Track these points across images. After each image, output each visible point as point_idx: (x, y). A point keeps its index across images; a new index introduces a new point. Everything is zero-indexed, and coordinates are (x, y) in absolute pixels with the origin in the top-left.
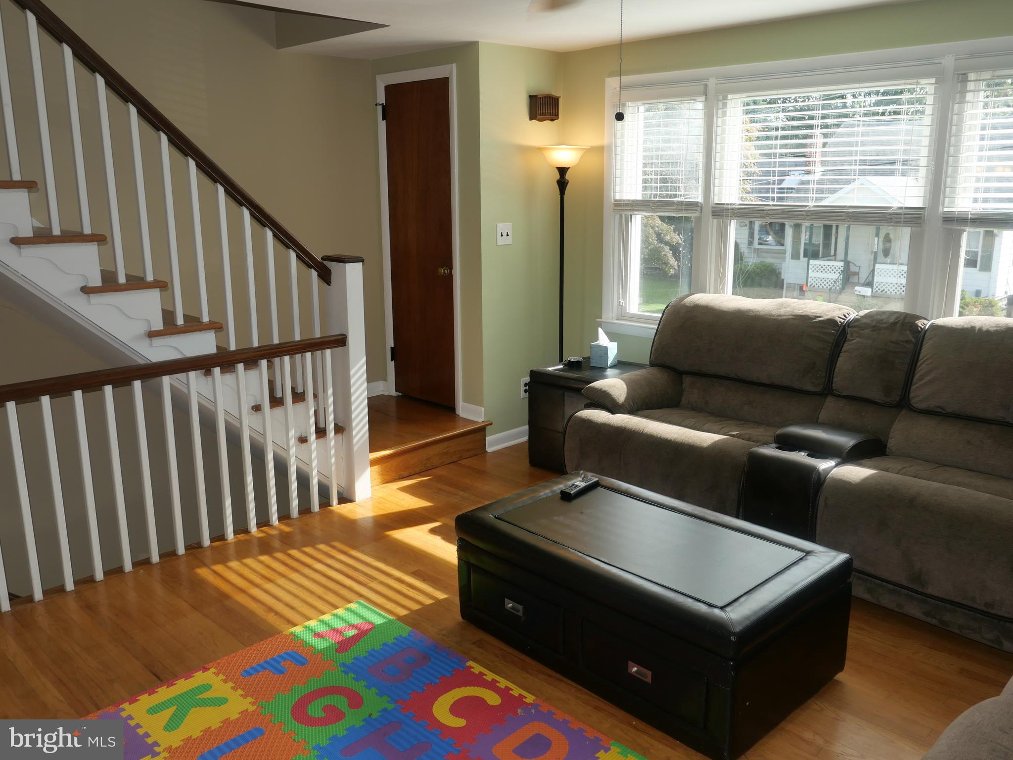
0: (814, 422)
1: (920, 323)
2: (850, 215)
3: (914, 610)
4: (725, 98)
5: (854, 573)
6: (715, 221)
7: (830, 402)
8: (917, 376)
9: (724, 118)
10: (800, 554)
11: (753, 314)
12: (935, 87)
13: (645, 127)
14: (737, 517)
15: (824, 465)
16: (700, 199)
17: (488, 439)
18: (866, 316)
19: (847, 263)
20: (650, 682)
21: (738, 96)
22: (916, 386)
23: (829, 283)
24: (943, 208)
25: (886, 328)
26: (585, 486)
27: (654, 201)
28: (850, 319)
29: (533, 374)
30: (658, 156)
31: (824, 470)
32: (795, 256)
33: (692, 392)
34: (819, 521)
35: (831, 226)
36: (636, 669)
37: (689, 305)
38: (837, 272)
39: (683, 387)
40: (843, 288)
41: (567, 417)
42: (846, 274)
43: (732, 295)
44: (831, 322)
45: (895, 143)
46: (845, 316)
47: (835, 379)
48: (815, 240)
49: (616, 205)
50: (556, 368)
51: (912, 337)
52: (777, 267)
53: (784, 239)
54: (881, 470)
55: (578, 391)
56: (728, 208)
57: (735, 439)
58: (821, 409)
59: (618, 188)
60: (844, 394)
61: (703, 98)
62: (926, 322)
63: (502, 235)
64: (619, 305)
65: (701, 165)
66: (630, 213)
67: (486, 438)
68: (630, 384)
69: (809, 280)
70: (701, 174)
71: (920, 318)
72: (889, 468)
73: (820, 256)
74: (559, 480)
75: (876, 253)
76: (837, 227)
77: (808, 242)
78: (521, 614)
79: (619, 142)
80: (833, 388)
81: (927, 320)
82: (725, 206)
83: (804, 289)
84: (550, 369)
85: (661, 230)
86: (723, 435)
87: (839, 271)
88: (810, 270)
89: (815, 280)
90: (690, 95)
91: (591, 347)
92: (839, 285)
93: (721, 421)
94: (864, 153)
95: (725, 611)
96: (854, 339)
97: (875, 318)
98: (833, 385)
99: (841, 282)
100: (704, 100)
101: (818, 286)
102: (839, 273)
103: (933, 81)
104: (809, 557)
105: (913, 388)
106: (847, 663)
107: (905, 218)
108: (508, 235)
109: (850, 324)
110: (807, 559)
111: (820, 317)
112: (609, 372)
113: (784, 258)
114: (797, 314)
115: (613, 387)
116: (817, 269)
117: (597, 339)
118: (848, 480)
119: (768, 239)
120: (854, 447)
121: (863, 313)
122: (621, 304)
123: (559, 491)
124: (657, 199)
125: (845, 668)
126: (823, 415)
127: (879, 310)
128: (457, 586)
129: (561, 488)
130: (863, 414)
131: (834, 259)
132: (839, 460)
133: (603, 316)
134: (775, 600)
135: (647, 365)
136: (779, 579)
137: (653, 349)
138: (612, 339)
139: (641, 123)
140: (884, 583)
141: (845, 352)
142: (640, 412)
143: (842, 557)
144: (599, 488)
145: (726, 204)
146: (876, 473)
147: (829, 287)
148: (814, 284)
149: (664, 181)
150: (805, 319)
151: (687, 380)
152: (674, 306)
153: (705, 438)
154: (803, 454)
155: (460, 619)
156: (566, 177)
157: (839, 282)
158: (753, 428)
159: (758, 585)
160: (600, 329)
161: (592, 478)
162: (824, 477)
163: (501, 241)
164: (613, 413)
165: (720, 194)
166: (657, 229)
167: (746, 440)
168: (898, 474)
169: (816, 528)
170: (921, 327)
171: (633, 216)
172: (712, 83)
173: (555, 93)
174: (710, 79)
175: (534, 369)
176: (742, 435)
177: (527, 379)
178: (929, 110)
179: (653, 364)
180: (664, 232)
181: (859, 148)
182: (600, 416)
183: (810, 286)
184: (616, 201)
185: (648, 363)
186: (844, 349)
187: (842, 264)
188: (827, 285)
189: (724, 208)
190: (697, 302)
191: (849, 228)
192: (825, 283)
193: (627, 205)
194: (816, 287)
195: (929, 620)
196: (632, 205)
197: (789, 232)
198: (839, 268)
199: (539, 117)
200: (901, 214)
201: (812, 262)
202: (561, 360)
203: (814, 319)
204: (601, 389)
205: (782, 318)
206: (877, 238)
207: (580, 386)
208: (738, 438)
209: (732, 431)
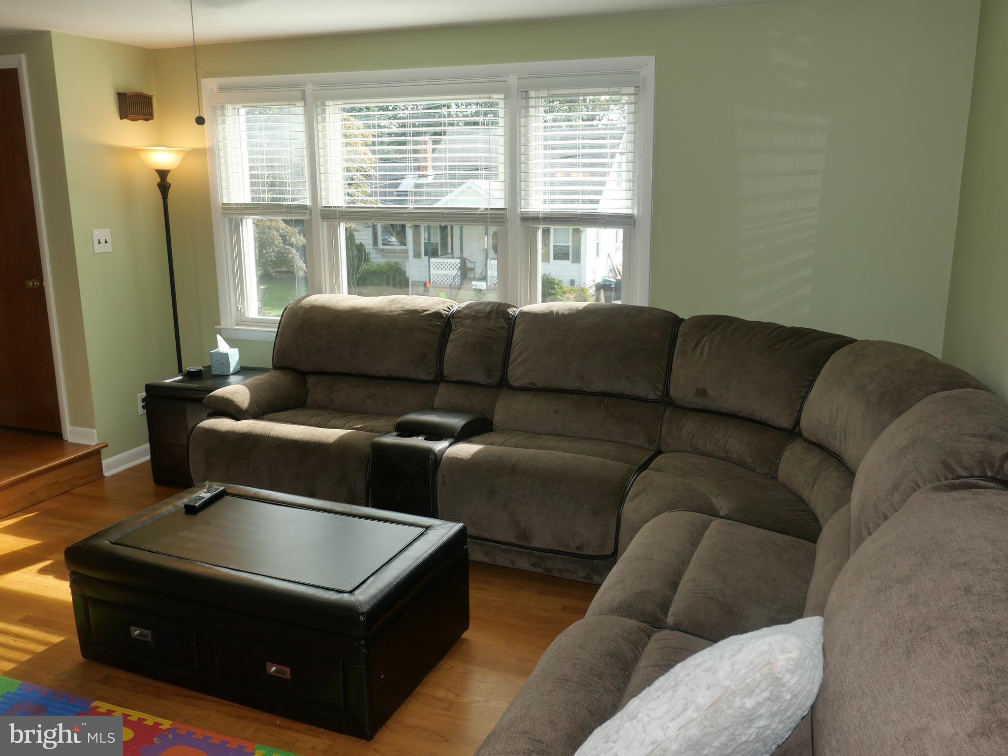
0: (430, 408)
1: (510, 311)
2: (446, 216)
3: (523, 563)
4: (323, 104)
5: (469, 539)
6: (325, 223)
7: (443, 389)
8: (512, 358)
9: (325, 124)
10: (420, 530)
11: (367, 312)
12: (504, 102)
13: (248, 130)
14: (367, 506)
15: (439, 446)
16: (308, 202)
17: (105, 462)
18: (466, 307)
19: (464, 261)
20: (290, 678)
21: (336, 102)
22: (511, 367)
23: (449, 279)
24: (521, 209)
25: (484, 317)
26: (210, 497)
27: (262, 204)
28: (453, 311)
29: (149, 388)
30: (263, 159)
31: (439, 451)
32: (417, 255)
33: (317, 390)
34: (438, 498)
35: (446, 227)
36: (274, 668)
37: (307, 306)
38: (455, 269)
39: (308, 387)
40: (462, 284)
41: (189, 429)
42: (463, 270)
43: (348, 294)
44: (437, 315)
45: (477, 150)
46: (449, 308)
47: (445, 367)
48: (433, 240)
49: (224, 209)
50: (174, 379)
51: (506, 323)
52: (402, 266)
53: (405, 239)
54: (487, 444)
55: (199, 401)
56: (335, 211)
57: (359, 432)
58: (435, 396)
59: (224, 191)
60: (454, 379)
61: (302, 103)
62: (515, 309)
63: (99, 243)
64: (238, 310)
65: (306, 169)
66: (241, 217)
67: (103, 462)
68: (253, 389)
69: (432, 277)
70: (307, 177)
71: (510, 306)
72: (494, 442)
73: (439, 254)
74: (182, 494)
75: (487, 250)
76: (452, 227)
77: (427, 241)
78: (149, 639)
79: (221, 145)
80: (444, 375)
81: (516, 308)
82: (333, 209)
83: (428, 286)
84: (168, 381)
85: (285, 232)
86: (348, 429)
87: (457, 267)
88: (431, 268)
89: (436, 277)
90: (290, 100)
91: (211, 355)
92: (458, 281)
93: (345, 416)
94: (452, 160)
95: (354, 595)
96: (458, 329)
97: (474, 308)
98: (444, 372)
99: (459, 278)
100: (303, 104)
101: (440, 283)
102: (457, 269)
103: (502, 96)
104: (429, 532)
105: (509, 369)
106: (471, 621)
107: (491, 218)
108: (106, 242)
109: (453, 316)
110: (426, 534)
111: (427, 311)
112: (232, 379)
113: (407, 258)
114: (407, 309)
115: (235, 393)
116: (438, 267)
117: (216, 346)
118: (460, 457)
119: (392, 240)
120: (465, 427)
121: (463, 305)
122: (239, 309)
123: (183, 506)
124: (266, 203)
125: (470, 626)
126: (438, 401)
127: (478, 301)
128: (74, 624)
129: (185, 502)
130: (471, 396)
131: (451, 257)
132: (451, 440)
133: (222, 323)
134: (399, 576)
135: (271, 369)
136: (402, 556)
137: (275, 352)
138: (232, 346)
139: (244, 127)
140: (499, 545)
141: (451, 341)
142: (266, 416)
143: (456, 527)
144: (226, 497)
145: (334, 207)
146: (483, 448)
147: (449, 283)
148: (436, 281)
149: (272, 184)
150: (414, 314)
151: (311, 380)
152: (292, 308)
153: (331, 434)
154: (421, 438)
155: (79, 658)
156: (167, 180)
157: (457, 277)
158: (375, 419)
159: (384, 565)
160: (218, 336)
161: (218, 487)
162: (440, 457)
163: (99, 249)
164: (237, 420)
165: (327, 197)
166: (281, 231)
167: (370, 432)
168: (501, 446)
169: (437, 505)
170: (512, 315)
171: (243, 220)
172: (309, 88)
173: (147, 92)
174: (307, 85)
175: (150, 382)
176: (366, 427)
177: (144, 394)
178: (501, 122)
179: (276, 367)
180: (289, 234)
181: (448, 155)
182: (224, 424)
183: (433, 282)
184: (224, 204)
185: (272, 367)
186: (450, 338)
187: (458, 261)
188: (448, 281)
189: (331, 210)
190: (314, 303)
191: (461, 228)
192: (446, 279)
193: (236, 209)
194: (438, 283)
195: (536, 570)
196: (241, 209)
197: (409, 233)
198: (457, 265)
199: (130, 116)
200: (487, 214)
201: (432, 260)
202: (180, 370)
203: (422, 313)
204: (223, 397)
205: (394, 313)
206: (486, 236)
207: (202, 396)
208: (362, 430)
209: (356, 425)
